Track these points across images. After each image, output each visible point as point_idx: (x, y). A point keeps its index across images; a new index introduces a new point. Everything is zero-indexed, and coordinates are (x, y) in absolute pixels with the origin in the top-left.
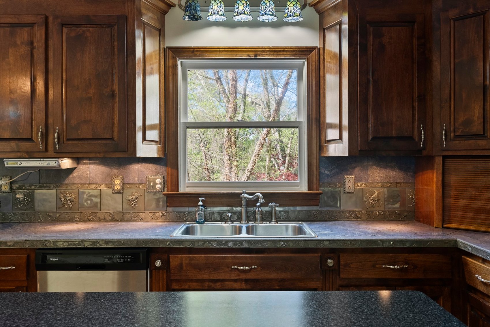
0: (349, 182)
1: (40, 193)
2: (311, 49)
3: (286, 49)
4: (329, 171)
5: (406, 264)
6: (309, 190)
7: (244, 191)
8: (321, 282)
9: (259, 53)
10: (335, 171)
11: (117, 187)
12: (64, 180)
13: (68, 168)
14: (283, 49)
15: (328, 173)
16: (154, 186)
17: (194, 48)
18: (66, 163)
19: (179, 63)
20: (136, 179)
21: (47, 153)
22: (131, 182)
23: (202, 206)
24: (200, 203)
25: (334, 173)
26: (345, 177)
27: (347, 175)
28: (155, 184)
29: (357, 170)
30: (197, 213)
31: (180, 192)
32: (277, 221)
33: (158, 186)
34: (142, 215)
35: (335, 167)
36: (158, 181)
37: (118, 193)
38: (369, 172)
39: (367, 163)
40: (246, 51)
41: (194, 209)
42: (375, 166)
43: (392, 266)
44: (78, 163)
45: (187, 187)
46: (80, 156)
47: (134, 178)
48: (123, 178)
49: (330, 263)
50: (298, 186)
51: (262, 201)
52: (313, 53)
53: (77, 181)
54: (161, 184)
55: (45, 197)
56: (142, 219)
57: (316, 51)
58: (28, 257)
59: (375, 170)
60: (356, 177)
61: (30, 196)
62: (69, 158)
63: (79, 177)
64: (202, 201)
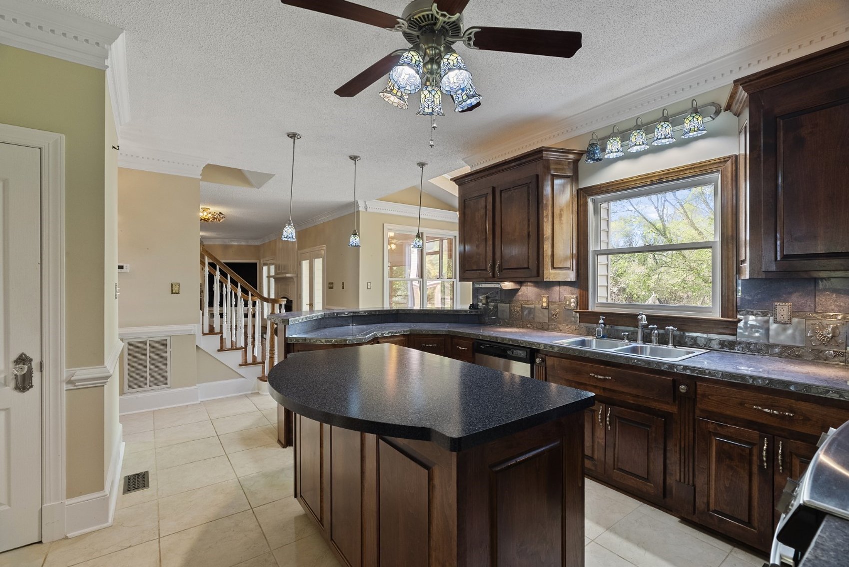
0: (782, 310)
1: (501, 305)
2: (726, 160)
3: (693, 166)
4: (750, 296)
5: (791, 412)
6: (722, 317)
7: (641, 312)
8: (677, 407)
9: (662, 177)
10: (759, 296)
11: (545, 304)
12: (513, 298)
13: (510, 288)
14: (689, 167)
15: (750, 298)
16: (570, 305)
17: (601, 185)
18: (508, 285)
19: (589, 200)
20: (557, 298)
21: (494, 279)
22: (554, 300)
23: (602, 323)
24: (601, 321)
25: (759, 299)
26: (776, 304)
27: (778, 302)
28: (570, 303)
29: (795, 297)
30: (597, 329)
31: (590, 310)
32: (675, 346)
33: (573, 305)
34: (561, 327)
35: (760, 291)
36: (573, 300)
37: (545, 308)
38: (817, 299)
39: (813, 287)
40: (649, 178)
41: (595, 325)
42: (828, 291)
43: (767, 410)
44: (521, 286)
45: (597, 307)
46: (521, 280)
47: (556, 298)
48: (548, 297)
49: (682, 389)
50: (710, 312)
51: (644, 322)
52: (729, 163)
53: (520, 298)
54: (574, 303)
55: (503, 309)
56: (561, 330)
57: (732, 160)
58: (473, 343)
59: (828, 297)
60: (793, 305)
61: (496, 307)
62: (513, 282)
63: (522, 295)
64: (603, 319)
